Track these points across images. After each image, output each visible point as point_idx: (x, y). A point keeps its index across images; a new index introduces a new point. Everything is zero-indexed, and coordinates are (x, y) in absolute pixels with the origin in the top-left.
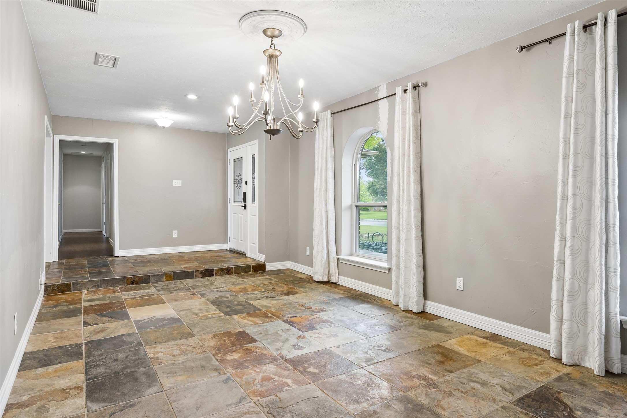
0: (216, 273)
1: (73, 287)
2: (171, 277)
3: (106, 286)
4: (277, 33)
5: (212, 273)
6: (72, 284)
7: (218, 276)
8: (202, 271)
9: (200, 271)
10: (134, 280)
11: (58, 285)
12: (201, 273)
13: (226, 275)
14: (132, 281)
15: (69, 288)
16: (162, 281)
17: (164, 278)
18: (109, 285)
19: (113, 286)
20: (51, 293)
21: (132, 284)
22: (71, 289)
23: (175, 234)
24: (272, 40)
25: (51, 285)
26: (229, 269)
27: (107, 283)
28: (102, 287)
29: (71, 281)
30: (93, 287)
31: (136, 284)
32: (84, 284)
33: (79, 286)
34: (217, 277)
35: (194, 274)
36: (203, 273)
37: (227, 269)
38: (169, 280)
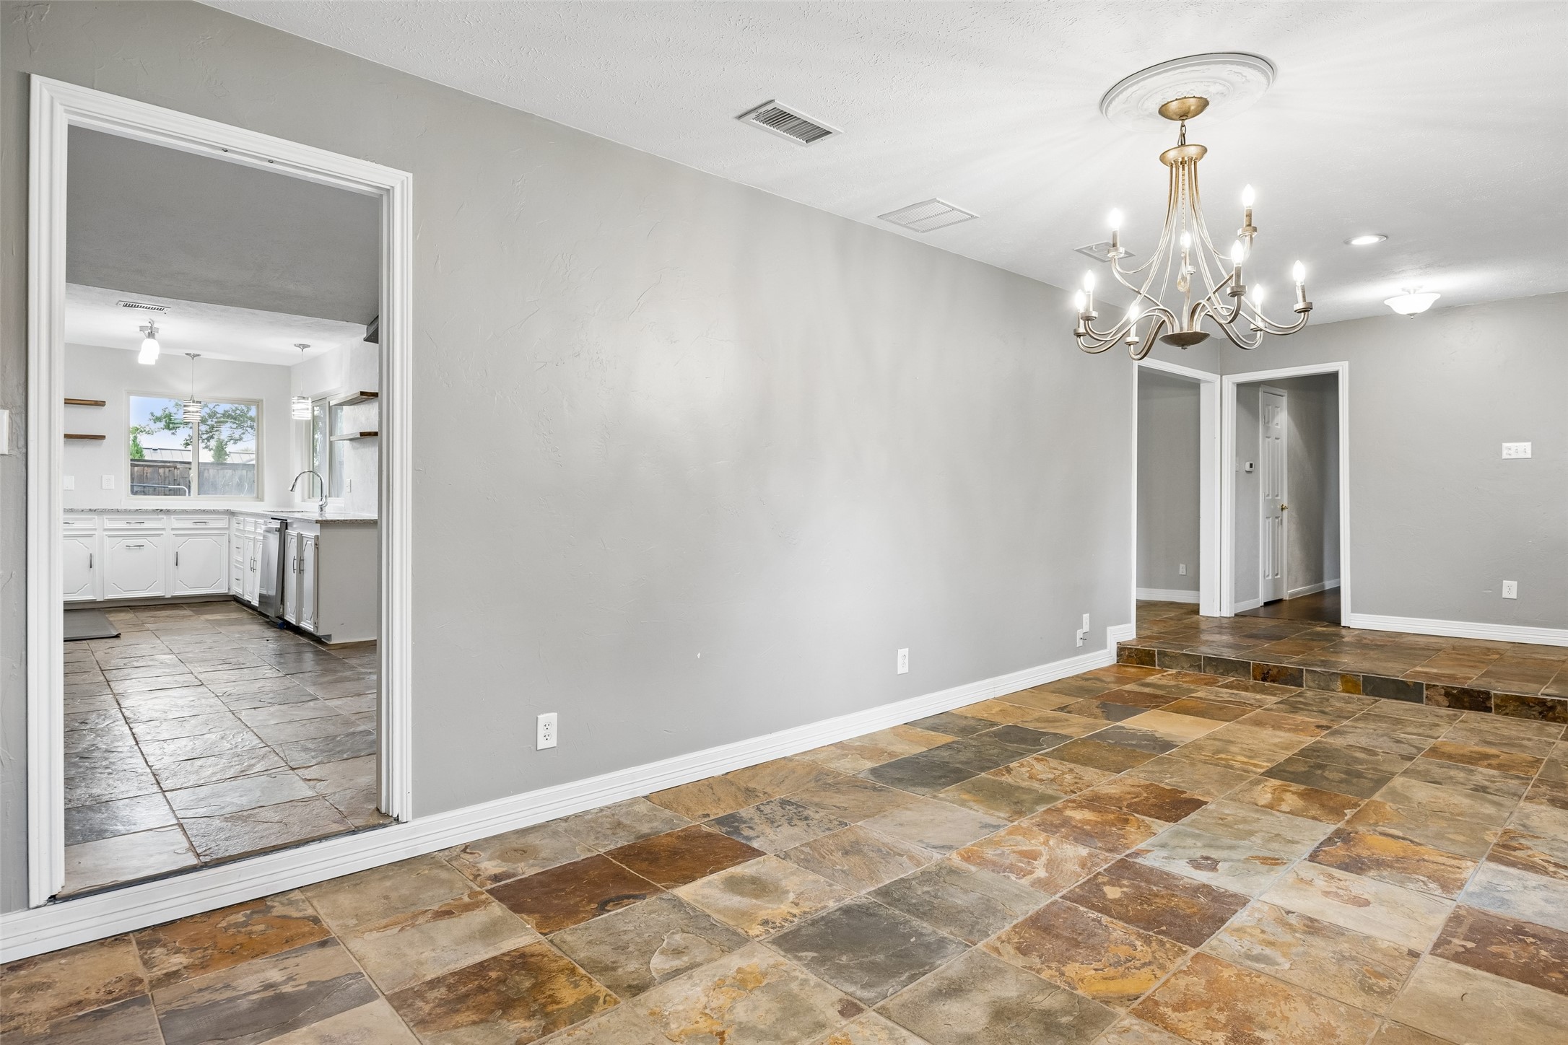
0: (1497, 706)
1: (1159, 660)
2: (1356, 685)
3: (1213, 672)
4: (1193, 104)
5: (1483, 702)
6: (1156, 654)
7: (1507, 714)
8: (1449, 689)
9: (1443, 687)
10: (1268, 673)
11: (1136, 649)
12: (1447, 694)
13: (1535, 718)
14: (1264, 673)
15: (1152, 659)
16: (1333, 690)
17: (1339, 685)
18: (1218, 670)
19: (1225, 673)
20: (1126, 662)
21: (1264, 679)
22: (1155, 662)
23: (1510, 589)
24: (1183, 126)
25: (1126, 648)
26: (1549, 704)
27: (1216, 666)
28: (1207, 671)
29: (1156, 648)
30: (1190, 667)
31: (1273, 681)
32: (1175, 657)
33: (1167, 661)
34: (1499, 717)
35: (1425, 692)
36: (1453, 695)
37: (1542, 702)
38: (1353, 691)
